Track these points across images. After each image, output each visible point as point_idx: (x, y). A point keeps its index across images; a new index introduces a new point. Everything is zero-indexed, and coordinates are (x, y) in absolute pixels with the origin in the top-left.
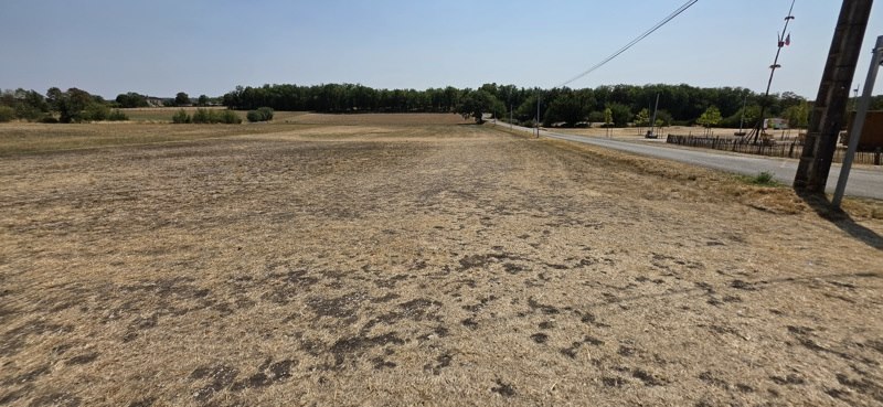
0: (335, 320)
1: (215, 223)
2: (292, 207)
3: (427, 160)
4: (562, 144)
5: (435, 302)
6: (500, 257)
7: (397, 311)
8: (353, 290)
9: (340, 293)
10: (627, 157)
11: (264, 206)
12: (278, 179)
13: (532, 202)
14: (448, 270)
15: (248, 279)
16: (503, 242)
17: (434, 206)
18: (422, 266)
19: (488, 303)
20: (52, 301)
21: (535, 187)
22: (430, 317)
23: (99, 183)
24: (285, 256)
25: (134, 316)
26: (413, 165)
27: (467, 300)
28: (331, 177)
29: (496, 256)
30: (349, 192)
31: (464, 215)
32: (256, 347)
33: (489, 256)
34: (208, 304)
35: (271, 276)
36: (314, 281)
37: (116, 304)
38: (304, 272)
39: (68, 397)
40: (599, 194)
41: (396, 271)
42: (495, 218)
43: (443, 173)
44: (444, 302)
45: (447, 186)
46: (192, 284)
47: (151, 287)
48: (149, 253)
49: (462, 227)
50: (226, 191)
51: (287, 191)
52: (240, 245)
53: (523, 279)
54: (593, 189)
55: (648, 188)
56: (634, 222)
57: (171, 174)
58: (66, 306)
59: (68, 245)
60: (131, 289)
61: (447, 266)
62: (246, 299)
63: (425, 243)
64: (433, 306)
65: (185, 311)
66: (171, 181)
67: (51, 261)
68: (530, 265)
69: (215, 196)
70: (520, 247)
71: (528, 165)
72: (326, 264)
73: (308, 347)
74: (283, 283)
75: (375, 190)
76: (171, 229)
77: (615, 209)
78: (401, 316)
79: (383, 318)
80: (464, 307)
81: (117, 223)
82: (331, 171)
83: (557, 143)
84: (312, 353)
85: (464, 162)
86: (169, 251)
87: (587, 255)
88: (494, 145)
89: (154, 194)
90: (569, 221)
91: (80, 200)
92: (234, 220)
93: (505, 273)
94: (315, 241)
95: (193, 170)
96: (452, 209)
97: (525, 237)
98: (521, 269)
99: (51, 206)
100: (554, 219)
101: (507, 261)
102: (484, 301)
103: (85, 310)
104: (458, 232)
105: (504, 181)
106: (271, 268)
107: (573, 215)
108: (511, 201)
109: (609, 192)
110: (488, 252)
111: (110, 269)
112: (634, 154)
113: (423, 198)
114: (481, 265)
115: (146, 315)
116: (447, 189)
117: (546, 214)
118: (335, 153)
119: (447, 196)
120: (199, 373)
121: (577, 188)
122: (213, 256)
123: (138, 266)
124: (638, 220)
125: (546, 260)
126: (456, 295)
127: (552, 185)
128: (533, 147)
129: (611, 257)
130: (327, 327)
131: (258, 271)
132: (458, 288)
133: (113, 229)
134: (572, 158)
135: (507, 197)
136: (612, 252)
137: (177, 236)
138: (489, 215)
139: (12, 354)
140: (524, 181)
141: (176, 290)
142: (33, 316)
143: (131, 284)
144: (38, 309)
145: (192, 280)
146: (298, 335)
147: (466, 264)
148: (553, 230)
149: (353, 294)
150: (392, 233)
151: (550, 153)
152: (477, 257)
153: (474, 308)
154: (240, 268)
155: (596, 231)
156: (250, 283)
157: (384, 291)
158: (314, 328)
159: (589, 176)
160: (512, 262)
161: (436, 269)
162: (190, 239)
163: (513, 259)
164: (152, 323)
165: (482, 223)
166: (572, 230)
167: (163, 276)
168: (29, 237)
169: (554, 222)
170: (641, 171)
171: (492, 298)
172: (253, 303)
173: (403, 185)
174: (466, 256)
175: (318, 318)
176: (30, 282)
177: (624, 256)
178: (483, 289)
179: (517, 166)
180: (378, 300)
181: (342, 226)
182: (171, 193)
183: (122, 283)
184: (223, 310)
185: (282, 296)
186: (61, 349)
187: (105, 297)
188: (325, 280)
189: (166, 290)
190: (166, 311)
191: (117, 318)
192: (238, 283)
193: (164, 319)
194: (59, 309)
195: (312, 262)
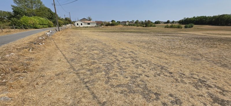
1: (173, 55)
2: (199, 57)
11: (188, 54)
15: (184, 75)
20: (142, 61)
23: (149, 40)
25: (156, 72)
28: (216, 49)
32: (189, 99)
34: (172, 77)
35: (192, 77)
36: (210, 87)
37: (152, 67)
38: (205, 82)
39: (145, 83)
46: (168, 69)
47: (159, 66)
48: (158, 58)
51: (197, 51)
52: (181, 63)
57: (163, 40)
58: (144, 63)
59: (145, 51)
60: (155, 65)
62: (183, 81)
65: (167, 76)
66: (163, 42)
67: (142, 53)
69: (173, 47)
72: (216, 83)
74: (196, 82)
76: (163, 53)
81: (152, 49)
82: (216, 47)
86: (162, 59)
89: (159, 44)
91: (147, 43)
92: (179, 55)
94: (210, 72)
95: (168, 40)
99: (142, 43)
103: (147, 65)
106: (192, 74)
111: (151, 58)
115: (158, 72)
118: (219, 41)
122: (173, 64)
123: (156, 60)
131: (187, 73)
137: (164, 56)
139: (137, 69)
141: (164, 69)
142: (140, 63)
143: (155, 64)
144: (140, 62)
145: (168, 68)
156: (185, 76)
162: (167, 57)
164: (159, 75)
167: (161, 64)
168: (139, 48)
172: (186, 83)
175: (214, 103)
176: (139, 56)
181: (224, 71)
182: (163, 45)
183: (153, 63)
184: (177, 81)
185: (197, 86)
186: (144, 72)
187: (150, 64)
188: (216, 89)
189: (162, 68)
190: (162, 73)
191: (152, 70)
192: (181, 75)
193: (162, 75)
194: (143, 63)
195: (209, 79)
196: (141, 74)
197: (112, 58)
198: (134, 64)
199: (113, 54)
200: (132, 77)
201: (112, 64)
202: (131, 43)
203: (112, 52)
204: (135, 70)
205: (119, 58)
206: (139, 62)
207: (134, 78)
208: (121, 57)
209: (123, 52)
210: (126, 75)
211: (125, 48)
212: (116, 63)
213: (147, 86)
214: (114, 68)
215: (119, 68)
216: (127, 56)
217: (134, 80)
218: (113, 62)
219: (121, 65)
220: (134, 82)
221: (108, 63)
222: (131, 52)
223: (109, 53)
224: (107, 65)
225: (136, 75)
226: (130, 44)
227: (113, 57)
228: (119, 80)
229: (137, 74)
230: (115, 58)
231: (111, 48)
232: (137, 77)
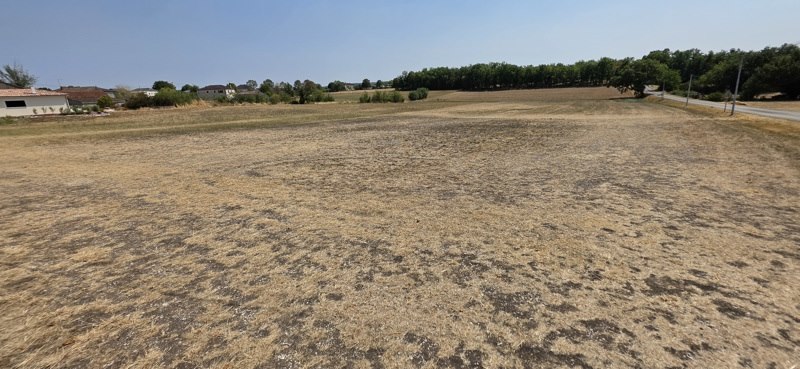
0: (514, 321)
1: (396, 193)
2: (452, 185)
3: (578, 142)
4: (777, 125)
5: (625, 331)
6: (708, 288)
7: (581, 328)
8: (524, 289)
9: (513, 288)
11: (429, 181)
12: (436, 154)
13: (739, 211)
14: (632, 290)
15: (430, 253)
16: (703, 266)
17: (597, 201)
18: (596, 276)
19: (701, 352)
20: (311, 242)
21: (739, 189)
22: (623, 348)
23: (322, 151)
24: (456, 235)
25: (358, 269)
26: (561, 148)
27: (669, 341)
28: (480, 156)
29: (698, 285)
30: (500, 174)
31: (638, 219)
32: (449, 328)
33: (687, 282)
34: (404, 270)
35: (447, 254)
36: (485, 268)
37: (347, 255)
38: (474, 257)
39: (332, 326)
41: (566, 275)
42: (685, 229)
43: (600, 158)
44: (636, 332)
45: (607, 176)
46: (390, 248)
47: (364, 245)
48: (358, 214)
49: (639, 235)
50: (400, 163)
51: (445, 168)
52: (417, 218)
53: (752, 332)
57: (362, 145)
58: (319, 249)
59: (313, 198)
60: (353, 244)
61: (628, 284)
62: (431, 273)
63: (595, 247)
64: (623, 335)
65: (390, 273)
66: (362, 152)
67: (306, 210)
68: (760, 312)
69: (392, 167)
70: (735, 280)
71: (722, 155)
72: (493, 252)
73: (493, 340)
74: (458, 264)
75: (524, 174)
76: (368, 194)
78: (585, 337)
79: (563, 332)
80: (666, 349)
81: (336, 185)
82: (480, 150)
83: (768, 124)
84: (499, 351)
85: (625, 146)
86: (370, 214)
88: (663, 126)
89: (353, 161)
91: (316, 162)
92: (408, 192)
93: (718, 314)
94: (478, 224)
95: (375, 143)
96: (620, 208)
97: (741, 265)
98: (743, 314)
99: (300, 166)
100: (787, 245)
101: (717, 296)
102: (694, 348)
103: (329, 254)
104: (636, 241)
105: (687, 176)
106: (445, 246)
108: (704, 206)
110: (685, 277)
111: (338, 223)
113: (581, 189)
114: (678, 292)
115: (366, 270)
116: (608, 180)
117: (769, 234)
118: (481, 131)
119: (610, 190)
120: (410, 338)
122: (400, 225)
123: (353, 224)
125: (787, 309)
126: (651, 328)
127: (770, 187)
128: (726, 129)
130: (507, 325)
131: (436, 247)
132: (652, 318)
133: (336, 189)
135: (697, 201)
137: (374, 202)
138: (675, 223)
139: (299, 280)
140: (720, 179)
141: (380, 251)
142: (304, 252)
143: (352, 240)
144: (305, 247)
145: (390, 245)
146: (483, 326)
147: (655, 287)
148: (790, 264)
149: (526, 293)
150: (554, 228)
151: (759, 140)
152: (669, 279)
153: (682, 354)
154: (421, 241)
156: (432, 257)
157: (558, 299)
158: (494, 321)
160: (727, 300)
161: (615, 285)
162: (382, 205)
163: (727, 295)
164: (369, 279)
165: (667, 234)
167: (370, 236)
168: (291, 189)
169: (787, 250)
171: (706, 347)
172: (438, 279)
173: (555, 171)
174: (652, 276)
175: (497, 311)
176: (298, 223)
178: (688, 328)
179: (704, 156)
180: (554, 308)
181: (501, 213)
182: (363, 162)
183: (346, 237)
184: (416, 280)
185: (460, 278)
186: (322, 284)
187: (338, 247)
188: (495, 270)
189: (374, 251)
190: (377, 269)
191: (349, 267)
192: (422, 255)
193: (377, 277)
194: (316, 250)
195: (479, 247)
196: (315, 298)
197: (189, 261)
198: (282, 262)
199: (188, 241)
200: (284, 324)
201: (192, 294)
202: (258, 175)
203: (181, 231)
204: (290, 288)
205: (221, 251)
206: (299, 248)
207: (295, 323)
208: (228, 248)
209: (232, 222)
210: (260, 324)
211: (239, 202)
212: (209, 281)
213: (340, 337)
214: (204, 310)
215: (228, 298)
216: (253, 234)
217: (294, 330)
218: (193, 283)
219: (231, 286)
220: (296, 338)
221: (172, 294)
222: (265, 212)
223: (166, 243)
224: (165, 304)
225: (297, 307)
226: (257, 179)
227: (190, 256)
228: (237, 359)
229: (301, 301)
230: (202, 257)
231: (176, 216)
232: (302, 314)
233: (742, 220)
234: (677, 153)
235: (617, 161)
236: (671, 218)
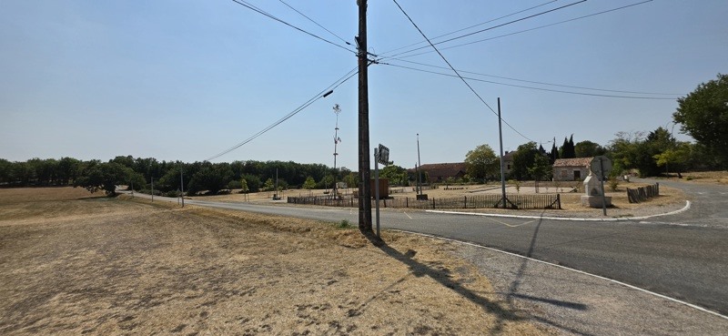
4: (208, 211)
10: (263, 218)
13: (183, 281)
17: (40, 323)
21: (185, 263)
31: (92, 324)
40: (247, 258)
42: (139, 315)
43: (58, 268)
45: (63, 285)
54: (241, 253)
55: (283, 243)
56: (278, 279)
71: (176, 238)
77: (262, 270)
83: (203, 211)
85: (90, 246)
87: (247, 327)
90: (225, 295)
96: (71, 320)
97: (181, 328)
100: (210, 296)
105: (148, 261)
107: (227, 286)
108: (159, 286)
109: (255, 254)
112: (268, 214)
113: (17, 314)
116: (63, 289)
117: (201, 291)
119: (63, 301)
121: (227, 255)
124: (280, 276)
127: (203, 256)
128: (179, 218)
129: (268, 321)
134: (218, 225)
135: (154, 282)
136: (267, 316)
138: (132, 312)
140: (174, 257)
148: (210, 310)
151: (198, 222)
155: (251, 298)
159: (235, 240)
166: (229, 304)
169: (210, 300)
170: (276, 229)
177: (278, 317)
179: (163, 241)
233: (185, 288)
234: (142, 243)
235: (79, 264)
236: (128, 308)
